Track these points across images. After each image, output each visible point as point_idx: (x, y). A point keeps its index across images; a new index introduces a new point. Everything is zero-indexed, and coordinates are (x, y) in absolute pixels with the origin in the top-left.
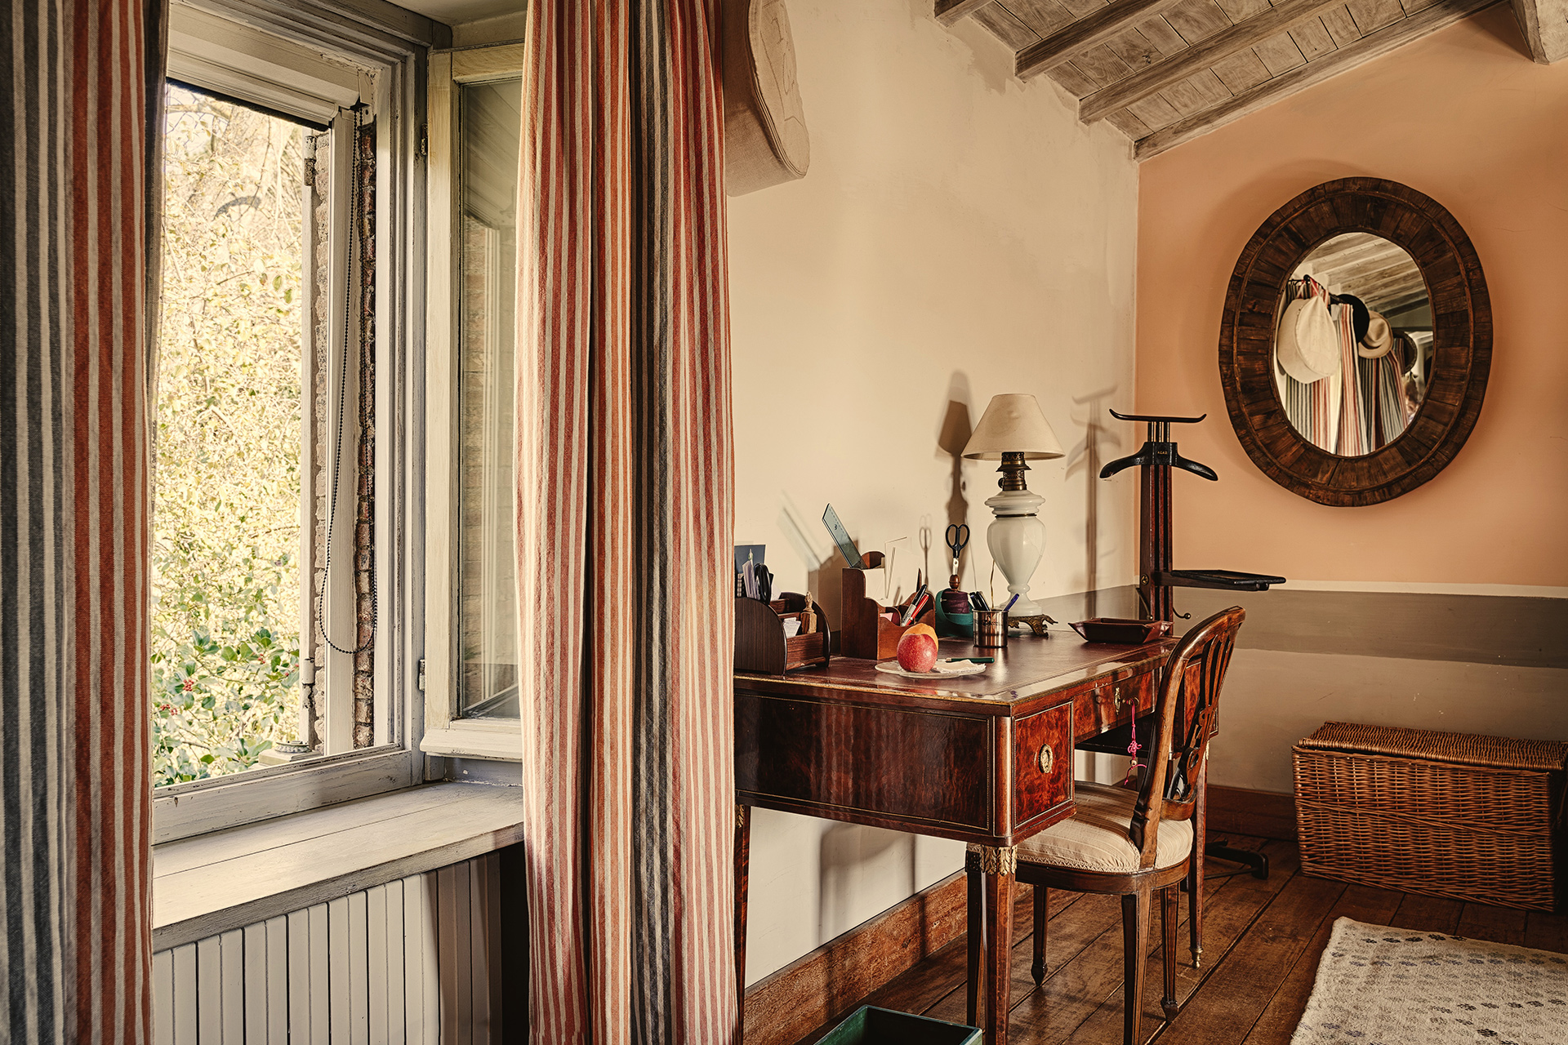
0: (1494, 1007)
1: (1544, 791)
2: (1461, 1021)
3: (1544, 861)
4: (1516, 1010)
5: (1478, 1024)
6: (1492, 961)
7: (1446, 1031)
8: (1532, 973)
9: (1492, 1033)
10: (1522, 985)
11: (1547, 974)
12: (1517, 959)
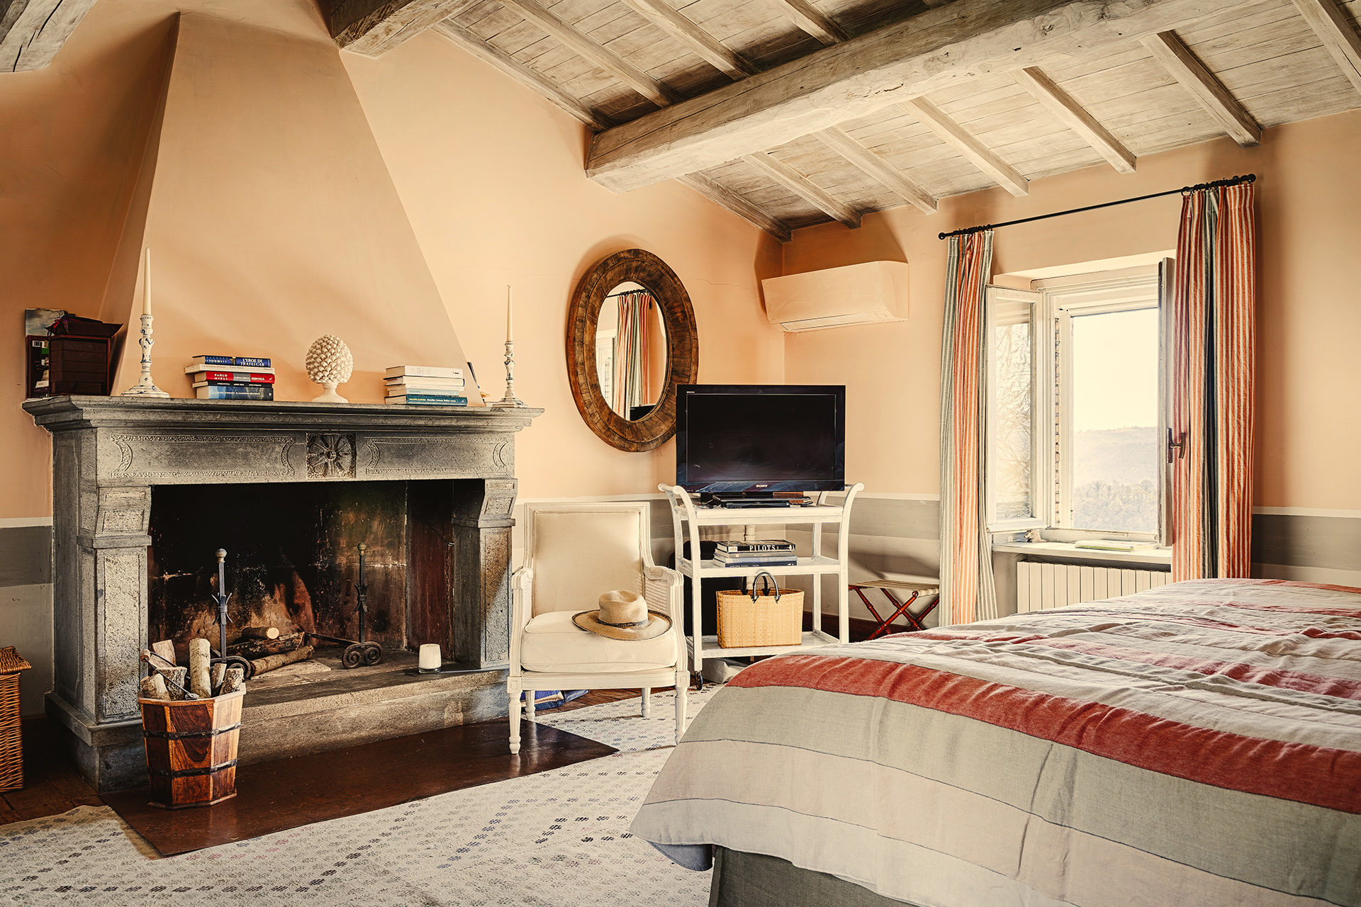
0: (49, 870)
1: (16, 690)
2: (37, 890)
3: (15, 748)
4: (65, 865)
5: (51, 887)
6: (14, 839)
7: (34, 902)
8: (50, 835)
9: (68, 888)
10: (53, 847)
11: (62, 832)
12: (31, 831)
